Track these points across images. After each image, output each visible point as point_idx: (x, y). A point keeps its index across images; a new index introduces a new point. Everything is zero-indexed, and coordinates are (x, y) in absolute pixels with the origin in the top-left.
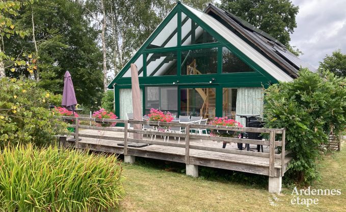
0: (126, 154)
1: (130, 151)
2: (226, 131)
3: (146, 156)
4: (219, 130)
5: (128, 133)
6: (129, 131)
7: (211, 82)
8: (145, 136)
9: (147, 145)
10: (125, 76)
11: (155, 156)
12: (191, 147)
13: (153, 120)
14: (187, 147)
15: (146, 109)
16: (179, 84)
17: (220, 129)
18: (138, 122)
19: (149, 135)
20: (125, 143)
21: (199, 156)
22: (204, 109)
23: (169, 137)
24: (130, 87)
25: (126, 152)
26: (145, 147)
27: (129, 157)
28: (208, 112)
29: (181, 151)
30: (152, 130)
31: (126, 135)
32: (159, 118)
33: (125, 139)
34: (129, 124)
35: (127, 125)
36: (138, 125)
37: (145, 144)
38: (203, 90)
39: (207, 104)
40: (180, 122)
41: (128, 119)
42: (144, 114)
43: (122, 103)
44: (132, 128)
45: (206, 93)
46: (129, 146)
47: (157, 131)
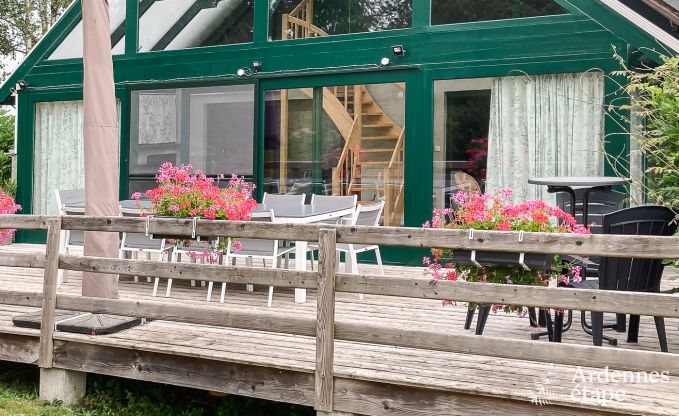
0: (49, 365)
1: (64, 351)
2: (516, 255)
3: (133, 373)
4: (479, 253)
5: (61, 272)
6: (62, 264)
7: (385, 61)
8: (127, 279)
9: (137, 322)
10: (59, 54)
11: (176, 371)
12: (340, 333)
13: (170, 214)
14: (327, 333)
15: (133, 171)
16: (260, 74)
17: (484, 246)
18: (102, 224)
19: (143, 279)
20: (46, 314)
21: (380, 376)
22: (346, 169)
23: (229, 285)
24: (76, 96)
25: (50, 356)
26: (131, 333)
27: (62, 375)
28: (358, 180)
29: (295, 352)
30: (159, 254)
31: (49, 281)
32: (193, 205)
33: (46, 298)
34: (64, 235)
35: (57, 237)
36: (104, 238)
37: (129, 319)
38: (341, 99)
39: (357, 149)
40: (275, 221)
41: (62, 213)
42: (124, 195)
43: (44, 157)
44: (77, 251)
45: (351, 107)
46: (61, 328)
47: (186, 259)
